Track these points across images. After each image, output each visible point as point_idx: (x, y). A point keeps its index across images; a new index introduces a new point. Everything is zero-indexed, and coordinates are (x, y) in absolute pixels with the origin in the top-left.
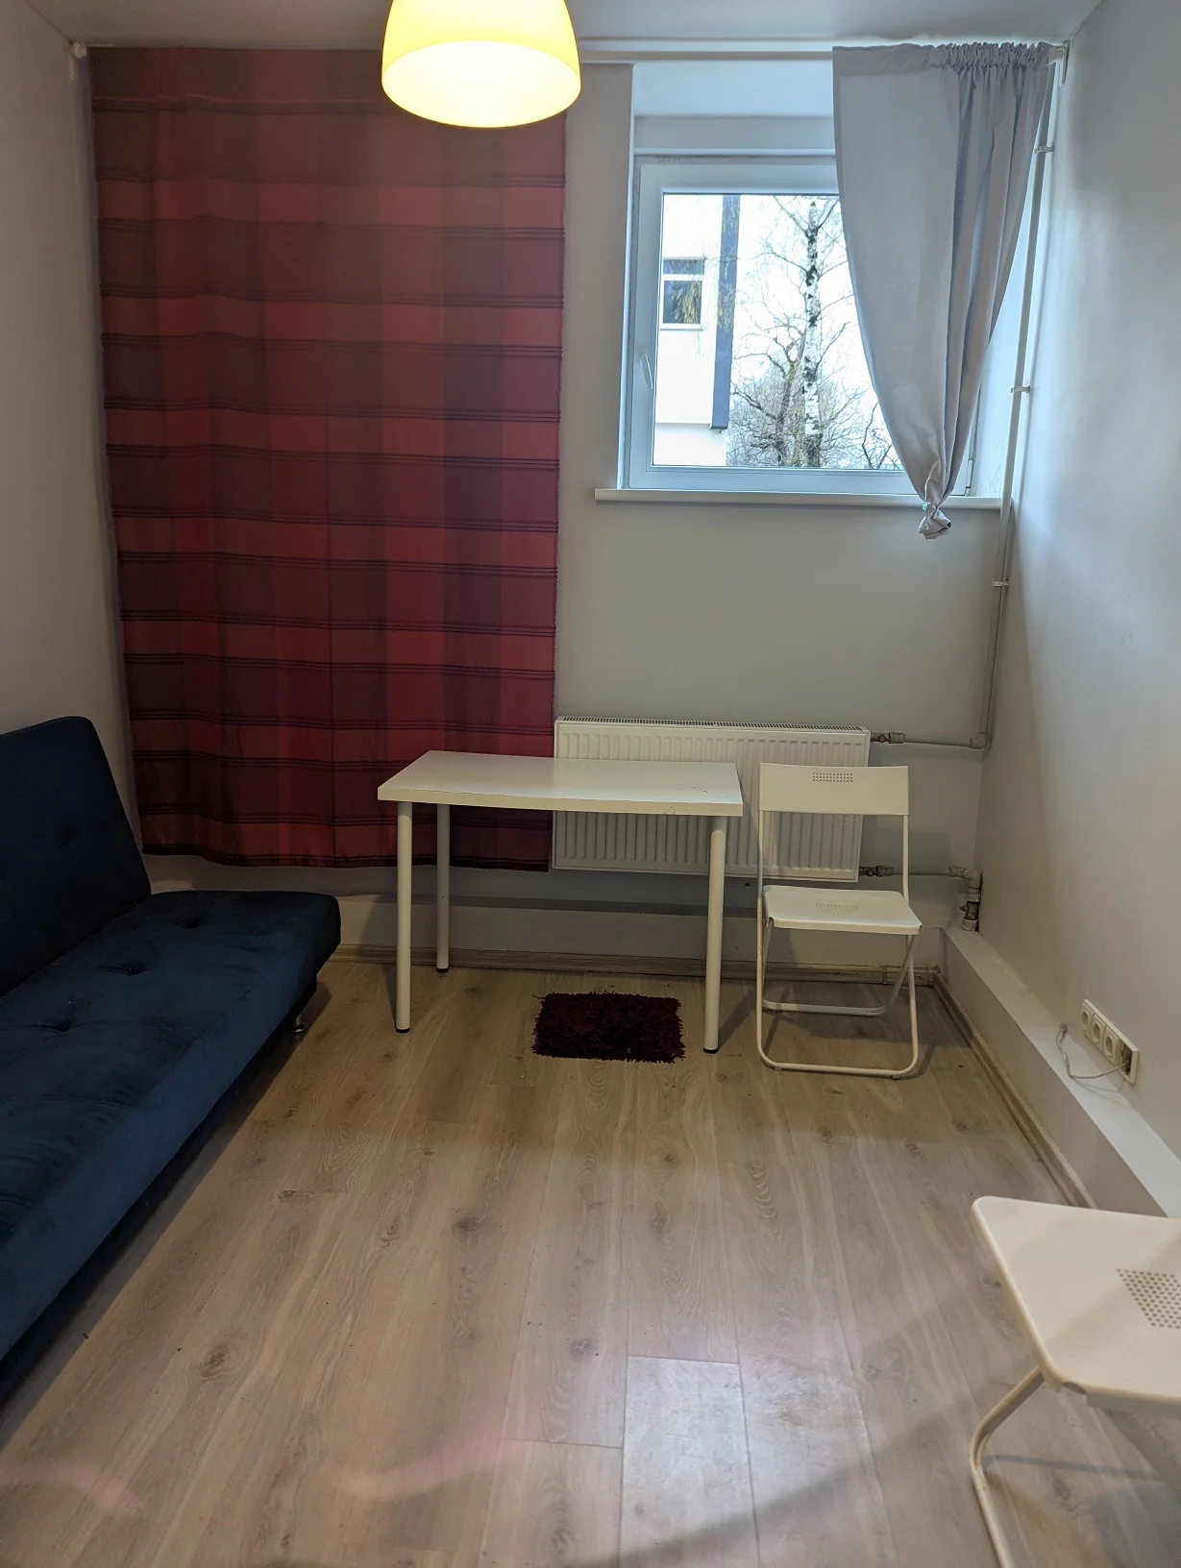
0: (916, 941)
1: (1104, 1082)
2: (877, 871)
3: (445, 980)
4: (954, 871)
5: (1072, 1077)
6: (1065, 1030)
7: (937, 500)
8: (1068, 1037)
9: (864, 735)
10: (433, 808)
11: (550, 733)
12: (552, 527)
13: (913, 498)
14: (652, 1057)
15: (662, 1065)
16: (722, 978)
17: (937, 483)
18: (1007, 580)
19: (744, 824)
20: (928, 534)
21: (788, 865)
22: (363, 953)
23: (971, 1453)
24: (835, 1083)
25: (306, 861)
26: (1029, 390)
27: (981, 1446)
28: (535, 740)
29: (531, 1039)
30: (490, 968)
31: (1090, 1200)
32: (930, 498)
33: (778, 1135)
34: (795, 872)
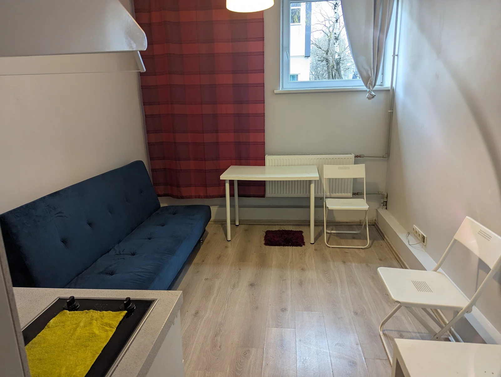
0: (368, 211)
1: (418, 245)
2: (357, 194)
3: (238, 228)
4: (379, 193)
5: (410, 245)
6: (409, 233)
7: (371, 89)
8: (410, 235)
9: (353, 156)
10: (233, 181)
11: (264, 159)
12: (263, 102)
13: (364, 88)
14: (297, 245)
15: (299, 247)
16: (315, 225)
17: (371, 84)
18: (393, 110)
19: (319, 182)
20: (369, 98)
21: (332, 193)
22: (216, 222)
23: (380, 328)
24: (346, 250)
25: (199, 197)
26: (397, 55)
27: (382, 327)
28: (260, 161)
29: (264, 242)
30: (250, 225)
31: (408, 267)
32: (369, 88)
33: (331, 263)
34: (334, 195)
